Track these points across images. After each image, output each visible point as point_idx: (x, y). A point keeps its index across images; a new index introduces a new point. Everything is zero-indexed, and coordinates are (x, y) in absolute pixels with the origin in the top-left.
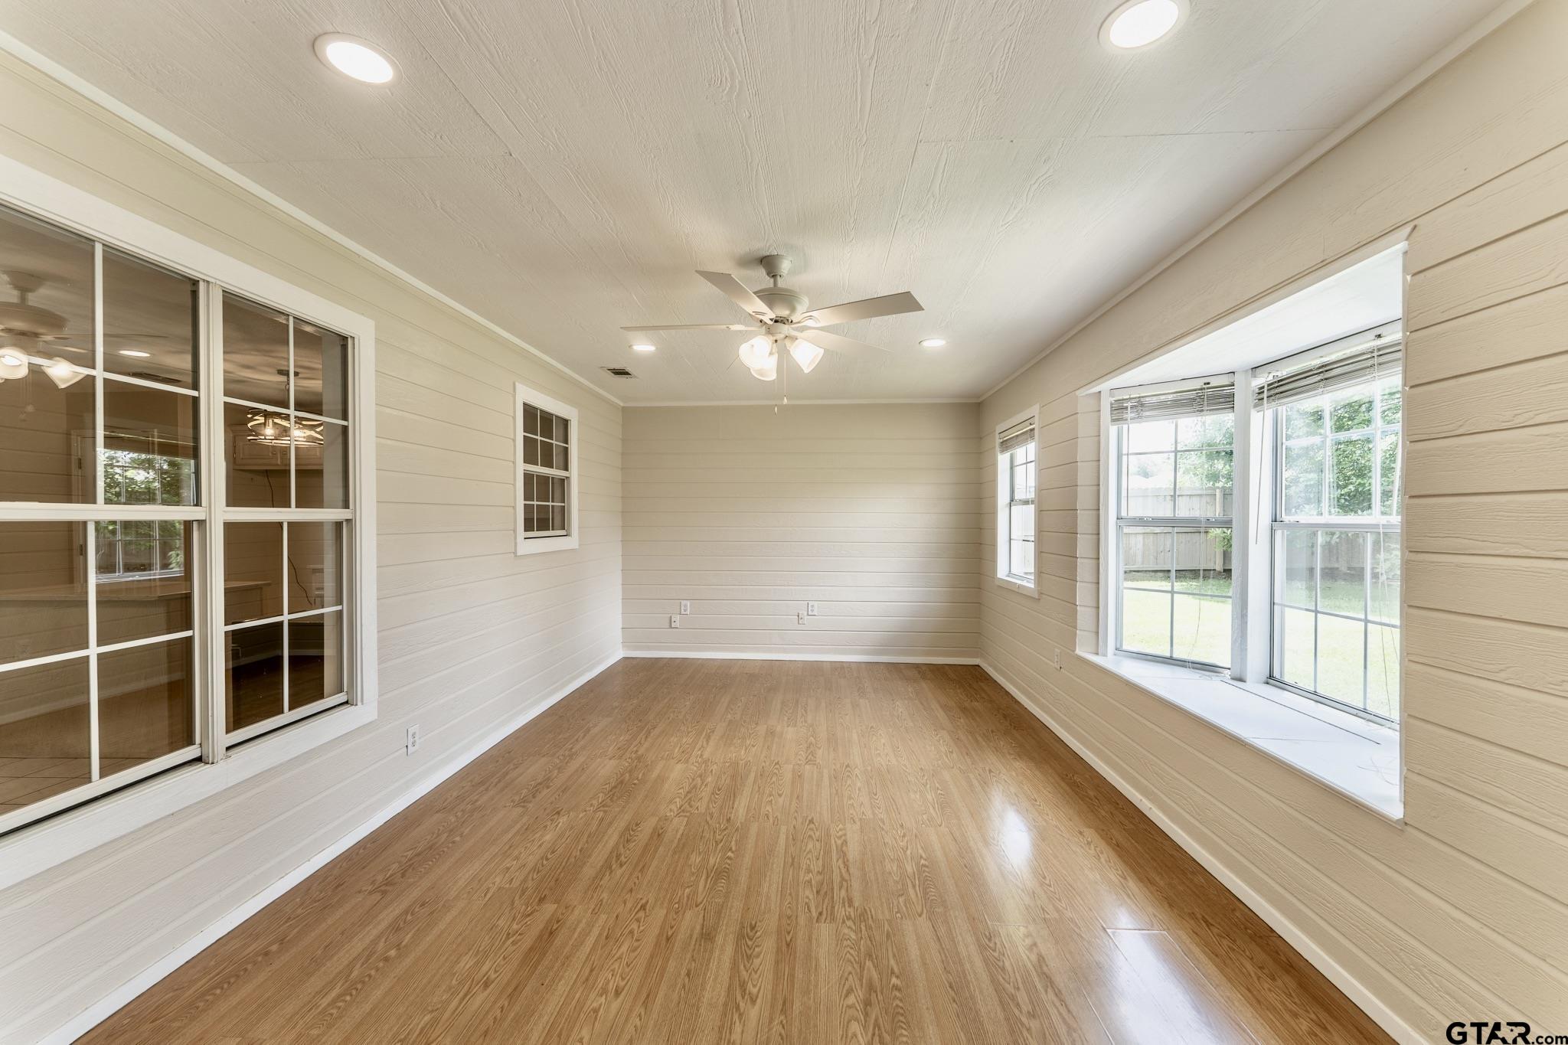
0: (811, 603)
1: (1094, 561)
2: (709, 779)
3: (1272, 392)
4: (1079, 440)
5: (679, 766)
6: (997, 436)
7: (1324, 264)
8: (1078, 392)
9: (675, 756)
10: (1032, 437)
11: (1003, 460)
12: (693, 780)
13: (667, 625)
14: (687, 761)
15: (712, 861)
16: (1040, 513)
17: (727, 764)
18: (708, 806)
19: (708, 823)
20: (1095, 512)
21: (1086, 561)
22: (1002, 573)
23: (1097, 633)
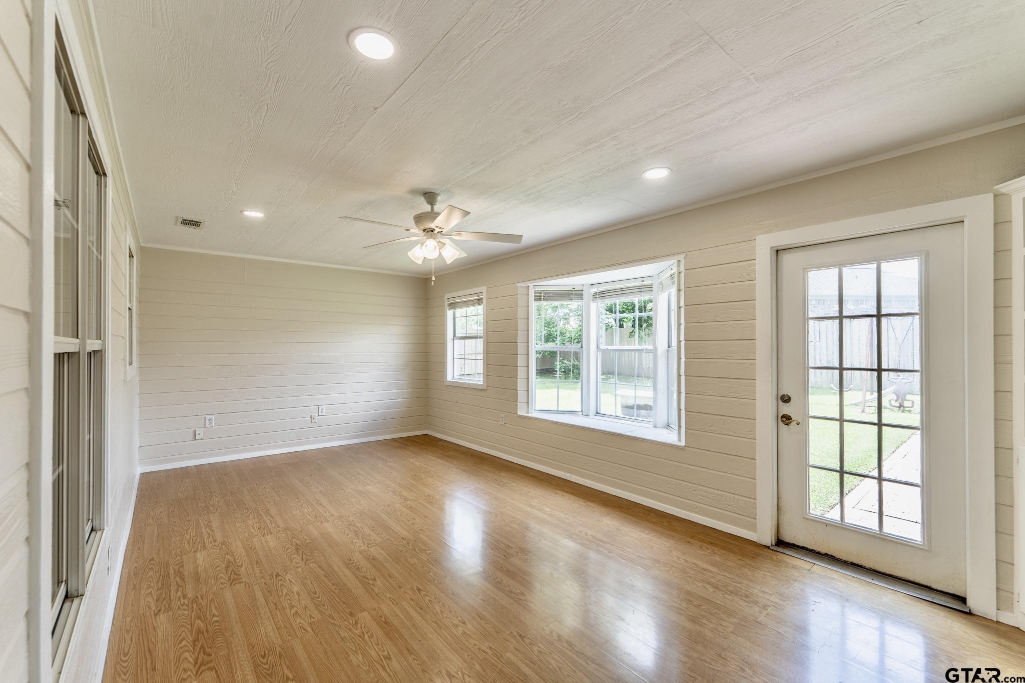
0: (320, 407)
1: (526, 368)
3: (600, 296)
4: (519, 308)
6: (446, 300)
7: (654, 258)
8: (518, 285)
10: (482, 303)
11: (450, 313)
13: (191, 437)
16: (487, 345)
20: (526, 344)
21: (522, 368)
22: (449, 378)
23: (528, 403)
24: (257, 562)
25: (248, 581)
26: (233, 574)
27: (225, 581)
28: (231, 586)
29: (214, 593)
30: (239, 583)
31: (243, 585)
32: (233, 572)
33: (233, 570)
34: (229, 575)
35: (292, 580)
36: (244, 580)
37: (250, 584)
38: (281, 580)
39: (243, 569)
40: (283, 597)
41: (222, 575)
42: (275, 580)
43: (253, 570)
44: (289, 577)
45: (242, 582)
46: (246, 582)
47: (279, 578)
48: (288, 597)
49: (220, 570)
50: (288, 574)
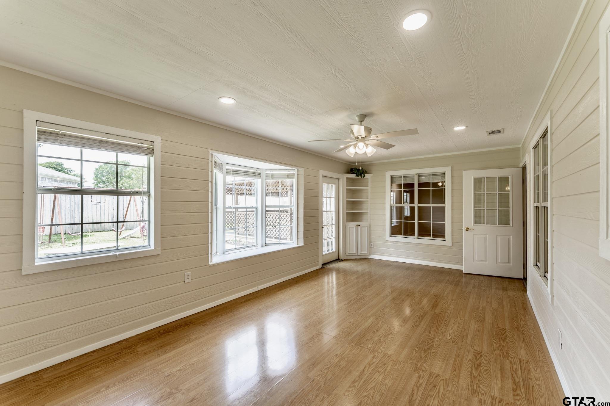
2: (376, 339)
5: (390, 352)
9: (392, 362)
12: (385, 341)
14: (385, 355)
15: (388, 310)
17: (362, 345)
18: (382, 326)
19: (385, 320)
24: (458, 356)
25: (471, 348)
26: (478, 358)
27: (484, 356)
28: (481, 352)
29: (493, 353)
30: (476, 351)
31: (475, 348)
32: (477, 359)
33: (477, 361)
34: (480, 359)
35: (449, 335)
36: (473, 350)
37: (471, 346)
38: (454, 339)
39: (470, 357)
40: (459, 331)
41: (484, 362)
42: (457, 340)
43: (464, 353)
44: (449, 338)
45: (474, 350)
46: (472, 349)
47: (454, 340)
48: (457, 330)
49: (485, 367)
50: (448, 339)
